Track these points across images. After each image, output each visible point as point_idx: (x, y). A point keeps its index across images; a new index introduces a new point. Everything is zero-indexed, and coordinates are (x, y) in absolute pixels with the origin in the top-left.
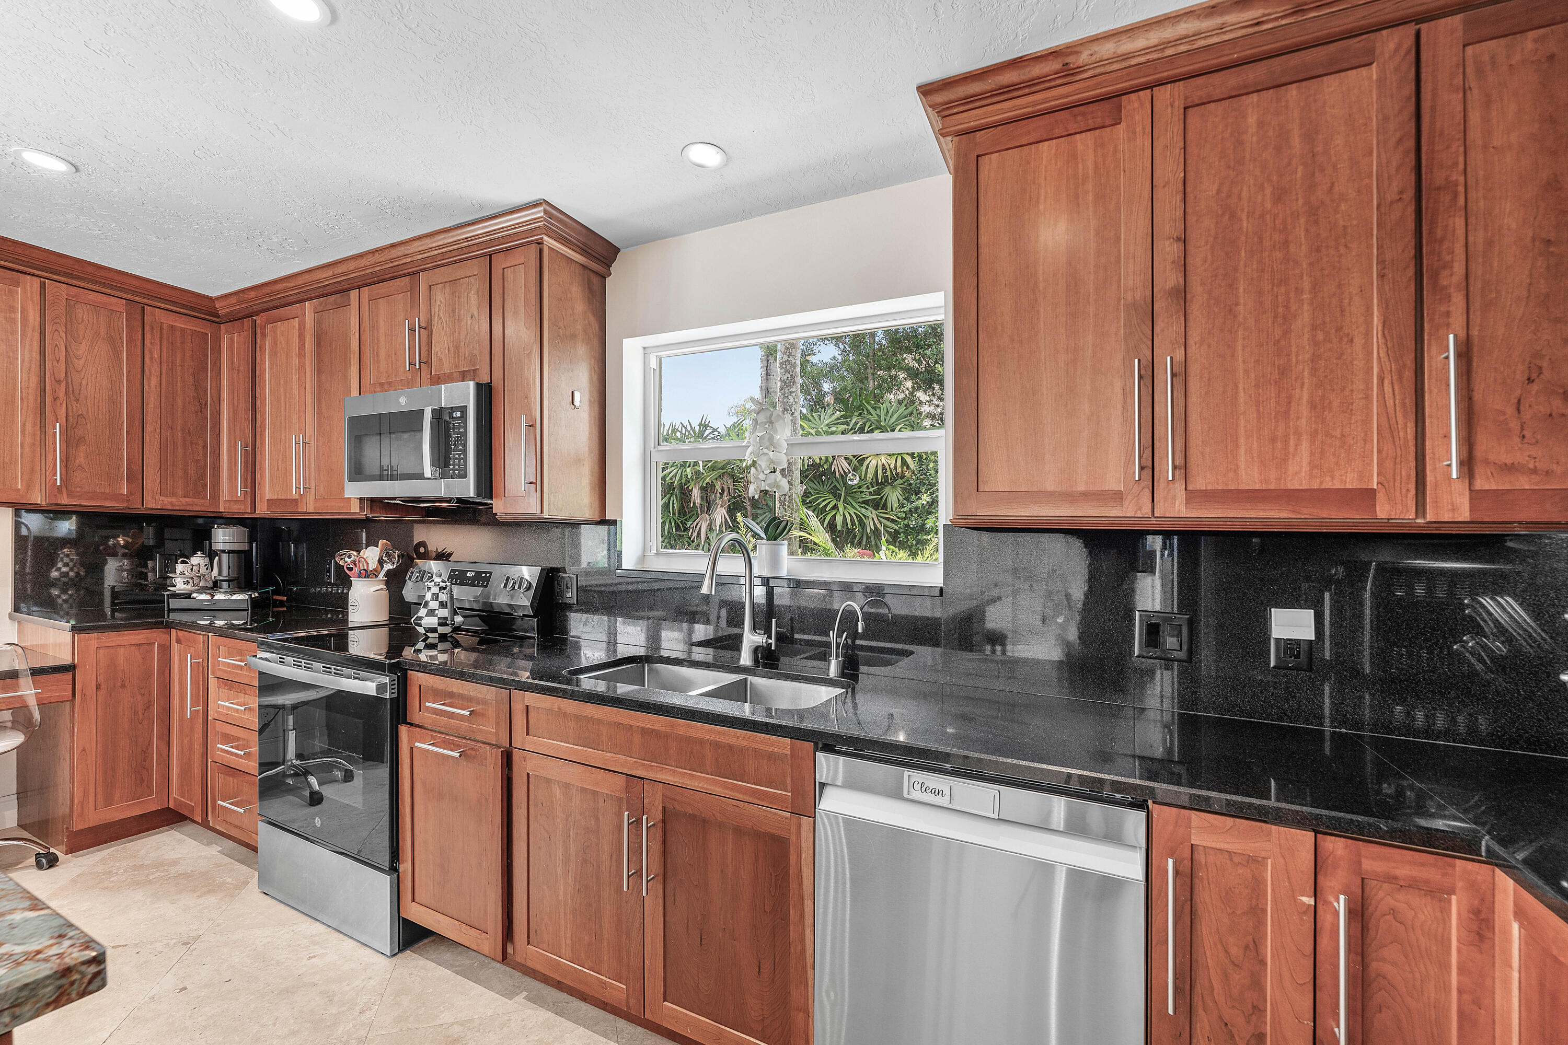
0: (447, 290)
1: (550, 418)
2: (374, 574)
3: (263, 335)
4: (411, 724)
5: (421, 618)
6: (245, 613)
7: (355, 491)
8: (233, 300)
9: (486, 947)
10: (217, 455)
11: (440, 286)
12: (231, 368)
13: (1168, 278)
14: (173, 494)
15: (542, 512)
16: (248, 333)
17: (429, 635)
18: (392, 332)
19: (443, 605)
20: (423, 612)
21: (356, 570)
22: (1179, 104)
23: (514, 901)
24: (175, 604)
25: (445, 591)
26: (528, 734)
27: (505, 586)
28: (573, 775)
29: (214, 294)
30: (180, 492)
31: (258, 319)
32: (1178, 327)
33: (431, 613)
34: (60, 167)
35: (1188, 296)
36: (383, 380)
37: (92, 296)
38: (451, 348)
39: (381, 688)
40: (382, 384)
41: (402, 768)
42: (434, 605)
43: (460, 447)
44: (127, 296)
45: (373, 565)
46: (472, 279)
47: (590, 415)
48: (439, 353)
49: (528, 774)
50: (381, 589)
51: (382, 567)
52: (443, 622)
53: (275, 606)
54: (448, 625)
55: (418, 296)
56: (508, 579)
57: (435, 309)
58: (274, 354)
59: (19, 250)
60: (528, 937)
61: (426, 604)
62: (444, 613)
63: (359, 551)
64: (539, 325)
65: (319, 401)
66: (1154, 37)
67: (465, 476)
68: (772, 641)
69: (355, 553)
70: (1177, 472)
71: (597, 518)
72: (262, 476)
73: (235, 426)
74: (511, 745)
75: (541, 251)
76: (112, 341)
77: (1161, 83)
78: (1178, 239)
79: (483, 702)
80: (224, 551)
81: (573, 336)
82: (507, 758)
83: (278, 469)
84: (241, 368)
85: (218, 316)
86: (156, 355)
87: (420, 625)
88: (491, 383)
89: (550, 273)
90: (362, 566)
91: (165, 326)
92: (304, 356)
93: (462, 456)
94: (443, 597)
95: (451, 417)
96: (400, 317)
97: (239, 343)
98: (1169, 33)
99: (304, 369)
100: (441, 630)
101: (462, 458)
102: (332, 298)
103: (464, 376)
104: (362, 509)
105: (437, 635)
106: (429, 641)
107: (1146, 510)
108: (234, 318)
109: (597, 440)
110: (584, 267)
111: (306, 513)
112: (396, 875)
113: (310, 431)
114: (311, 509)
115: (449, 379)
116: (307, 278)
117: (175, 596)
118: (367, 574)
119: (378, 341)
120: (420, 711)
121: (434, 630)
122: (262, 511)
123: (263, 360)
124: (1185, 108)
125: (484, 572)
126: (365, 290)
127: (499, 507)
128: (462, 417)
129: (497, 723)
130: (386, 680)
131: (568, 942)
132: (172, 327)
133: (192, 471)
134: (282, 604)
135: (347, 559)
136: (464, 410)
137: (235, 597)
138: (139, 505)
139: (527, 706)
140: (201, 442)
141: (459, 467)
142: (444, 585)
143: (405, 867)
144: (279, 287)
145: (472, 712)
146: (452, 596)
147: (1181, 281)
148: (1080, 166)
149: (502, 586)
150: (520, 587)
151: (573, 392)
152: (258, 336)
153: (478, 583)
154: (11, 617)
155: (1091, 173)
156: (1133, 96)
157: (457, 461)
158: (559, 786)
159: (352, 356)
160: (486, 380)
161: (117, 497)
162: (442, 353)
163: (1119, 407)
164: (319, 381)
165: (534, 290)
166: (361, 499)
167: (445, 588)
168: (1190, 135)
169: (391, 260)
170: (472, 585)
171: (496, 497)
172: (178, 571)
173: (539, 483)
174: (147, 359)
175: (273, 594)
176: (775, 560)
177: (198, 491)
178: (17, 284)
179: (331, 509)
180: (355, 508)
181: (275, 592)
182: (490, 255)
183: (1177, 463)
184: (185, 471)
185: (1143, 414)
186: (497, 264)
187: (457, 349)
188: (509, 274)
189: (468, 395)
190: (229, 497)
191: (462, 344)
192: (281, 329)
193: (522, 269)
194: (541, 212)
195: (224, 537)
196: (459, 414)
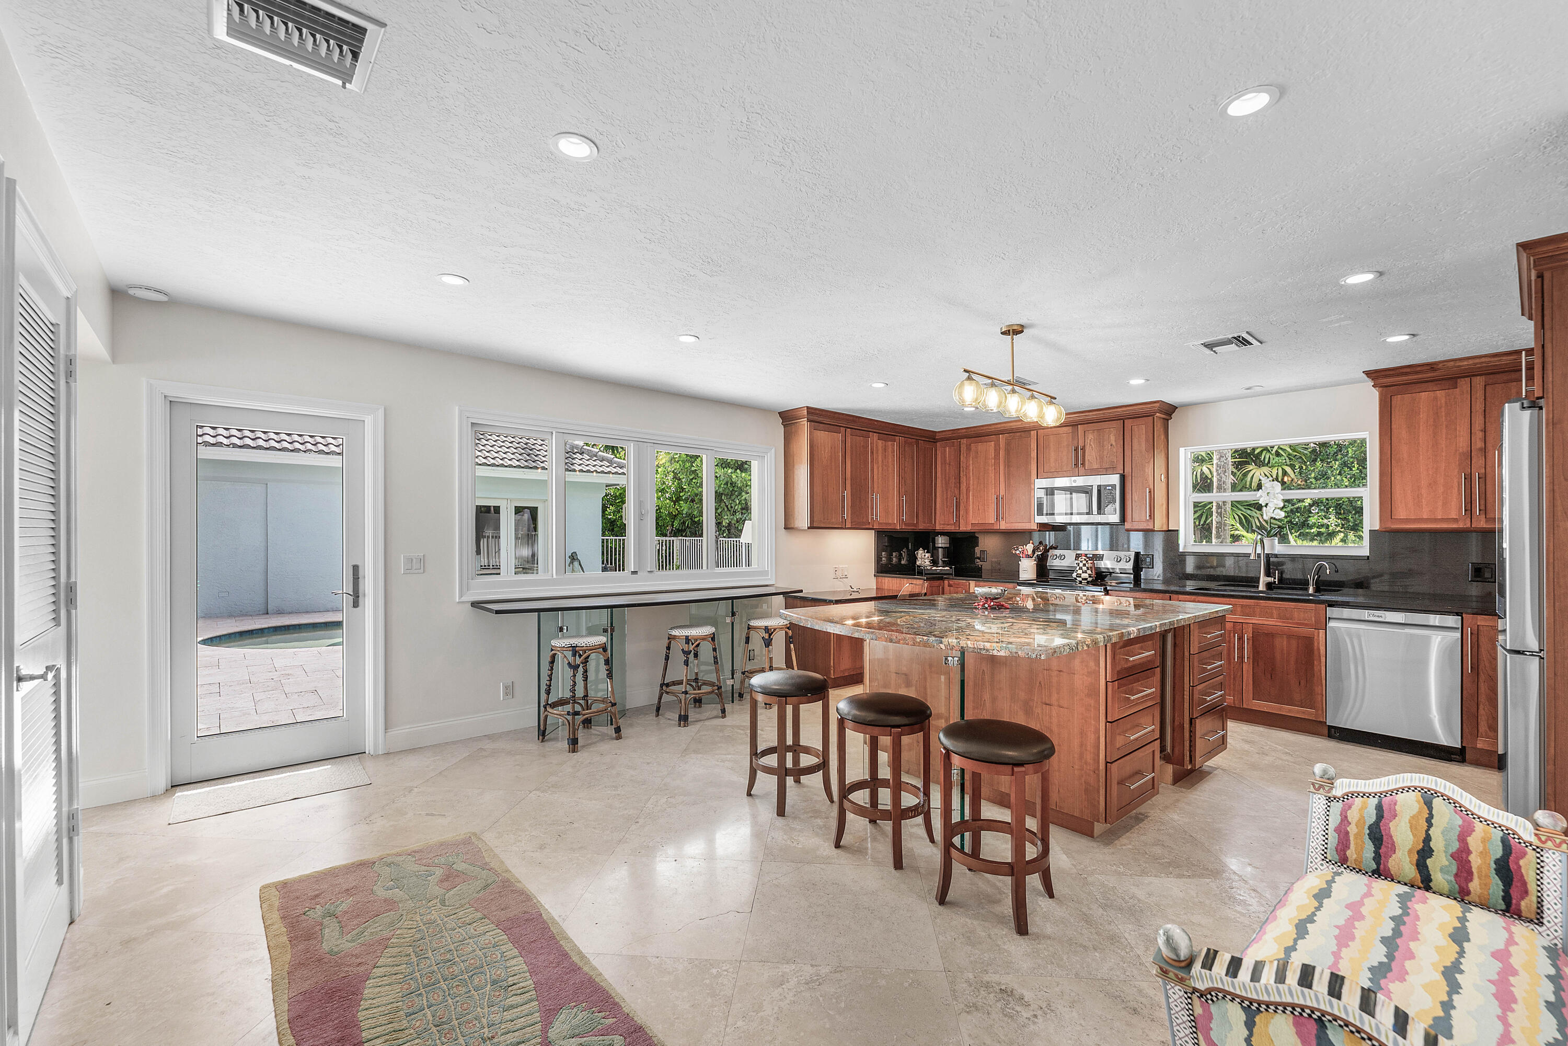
0: (1095, 433)
1: (1156, 488)
2: (1031, 557)
3: (968, 449)
5: (1081, 574)
11: (1090, 431)
13: (1479, 444)
15: (1154, 528)
16: (956, 448)
17: (1082, 581)
18: (1059, 450)
19: (1089, 568)
21: (1022, 555)
22: (1483, 384)
25: (1089, 563)
29: (935, 430)
31: (964, 442)
32: (1482, 462)
35: (1487, 451)
36: (1053, 471)
38: (1098, 458)
42: (1085, 568)
43: (1111, 500)
46: (1112, 429)
47: (1165, 483)
48: (1090, 460)
51: (1034, 553)
54: (1092, 577)
55: (1077, 435)
57: (1087, 442)
63: (1024, 546)
64: (1152, 450)
65: (1009, 479)
66: (1471, 362)
67: (1115, 513)
68: (1276, 580)
69: (1022, 547)
70: (1482, 512)
72: (967, 513)
75: (1153, 419)
77: (1474, 376)
78: (1482, 431)
80: (941, 547)
81: (1161, 451)
83: (979, 509)
84: (951, 463)
85: (935, 439)
87: (1077, 577)
88: (1126, 473)
89: (1156, 427)
90: (1026, 552)
92: (998, 459)
95: (1105, 489)
96: (1065, 444)
97: (950, 452)
98: (1477, 361)
101: (1113, 506)
102: (1016, 433)
103: (1111, 473)
104: (1038, 527)
107: (1468, 525)
108: (948, 440)
110: (1164, 419)
111: (998, 529)
113: (1002, 493)
114: (1002, 528)
115: (1097, 471)
118: (1028, 556)
119: (1049, 454)
121: (1086, 579)
122: (960, 528)
124: (1485, 385)
125: (1098, 555)
127: (1129, 526)
128: (1113, 489)
135: (1020, 549)
136: (1113, 486)
137: (945, 568)
144: (984, 428)
147: (1484, 446)
148: (1439, 402)
151: (1161, 475)
155: (1444, 405)
156: (1462, 379)
157: (1110, 507)
159: (1032, 460)
160: (1123, 471)
162: (1094, 460)
163: (1456, 489)
164: (1008, 470)
167: (1088, 561)
168: (1487, 395)
171: (1127, 522)
173: (1153, 515)
176: (1273, 547)
179: (1017, 527)
180: (1034, 527)
182: (1123, 419)
183: (1482, 508)
185: (1467, 491)
186: (1128, 423)
187: (1102, 458)
188: (1135, 428)
189: (1115, 479)
190: (942, 521)
191: (1105, 457)
192: (981, 447)
193: (1143, 427)
194: (1158, 405)
195: (941, 541)
196: (1110, 488)
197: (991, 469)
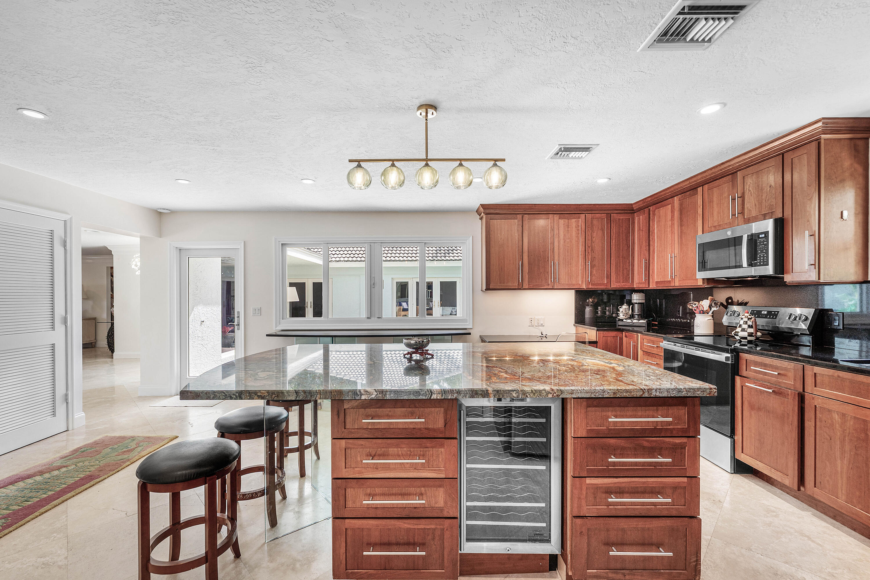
0: (755, 176)
1: (825, 229)
2: (707, 312)
3: (654, 215)
4: (741, 376)
5: (738, 332)
6: (644, 328)
7: (701, 275)
8: (641, 203)
9: (787, 482)
10: (633, 265)
11: (750, 176)
12: (639, 229)
14: (619, 282)
15: (819, 279)
16: (646, 215)
17: (742, 340)
18: (721, 202)
19: (750, 327)
20: (738, 329)
21: (698, 310)
23: (805, 464)
24: (620, 323)
25: (751, 320)
26: (815, 387)
27: (789, 318)
28: (849, 410)
29: (632, 202)
30: (621, 281)
31: (651, 208)
33: (743, 330)
34: (606, 180)
36: (716, 224)
37: (597, 215)
38: (757, 203)
39: (727, 359)
40: (715, 227)
41: (737, 394)
42: (745, 326)
43: (764, 251)
44: (606, 212)
45: (706, 308)
46: (770, 168)
47: (855, 222)
48: (749, 207)
49: (815, 406)
50: (711, 319)
51: (711, 309)
52: (750, 335)
53: (653, 326)
54: (753, 336)
55: (736, 183)
56: (791, 314)
57: (747, 187)
58: (659, 221)
59: (580, 207)
60: (815, 484)
61: (740, 326)
62: (751, 330)
63: (699, 302)
64: (817, 183)
65: (681, 238)
67: (767, 265)
69: (697, 303)
71: (861, 279)
72: (653, 272)
73: (641, 253)
74: (804, 391)
75: (819, 144)
76: (603, 230)
79: (786, 369)
80: (636, 303)
81: (842, 181)
82: (801, 398)
83: (661, 269)
84: (644, 229)
85: (633, 210)
86: (614, 231)
87: (737, 335)
88: (783, 216)
89: (826, 152)
90: (701, 308)
91: (617, 220)
92: (674, 220)
93: (765, 255)
94: (750, 323)
95: (759, 238)
96: (726, 195)
97: (642, 219)
99: (674, 225)
100: (749, 338)
101: (765, 256)
102: (688, 193)
103: (765, 217)
104: (703, 283)
105: (746, 341)
106: (742, 343)
108: (640, 210)
109: (861, 235)
110: (849, 139)
111: (675, 286)
112: (733, 440)
113: (676, 251)
114: (677, 284)
115: (756, 219)
116: (676, 187)
117: (620, 320)
118: (703, 312)
119: (713, 207)
120: (746, 371)
121: (746, 338)
122: (652, 286)
123: (653, 225)
125: (773, 311)
126: (706, 187)
127: (788, 278)
128: (765, 236)
129: (795, 380)
130: (729, 355)
131: (843, 492)
132: (619, 219)
133: (625, 272)
134: (656, 325)
135: (693, 306)
136: (766, 233)
137: (640, 321)
138: (610, 287)
139: (815, 374)
140: (628, 261)
141: (763, 260)
142: (750, 317)
143: (738, 437)
144: (662, 194)
145: (779, 374)
146: (756, 323)
149: (787, 318)
150: (800, 319)
151: (842, 212)
152: (651, 215)
153: (770, 317)
154: (574, 325)
157: (762, 258)
158: (838, 414)
159: (699, 217)
160: (780, 215)
161: (603, 284)
162: (751, 207)
164: (681, 229)
165: (814, 165)
166: (703, 279)
167: (751, 319)
169: (721, 170)
170: (766, 317)
171: (786, 273)
172: (621, 311)
173: (817, 265)
174: (612, 233)
175: (652, 321)
177: (626, 280)
178: (579, 218)
179: (688, 284)
180: (700, 283)
181: (653, 320)
182: (783, 154)
184: (623, 273)
186: (788, 157)
187: (760, 204)
188: (796, 160)
189: (769, 225)
190: (638, 281)
191: (764, 201)
192: (662, 211)
193: (805, 156)
194: (820, 124)
195: (636, 298)
196: (763, 235)
197: (669, 230)
